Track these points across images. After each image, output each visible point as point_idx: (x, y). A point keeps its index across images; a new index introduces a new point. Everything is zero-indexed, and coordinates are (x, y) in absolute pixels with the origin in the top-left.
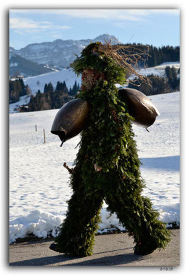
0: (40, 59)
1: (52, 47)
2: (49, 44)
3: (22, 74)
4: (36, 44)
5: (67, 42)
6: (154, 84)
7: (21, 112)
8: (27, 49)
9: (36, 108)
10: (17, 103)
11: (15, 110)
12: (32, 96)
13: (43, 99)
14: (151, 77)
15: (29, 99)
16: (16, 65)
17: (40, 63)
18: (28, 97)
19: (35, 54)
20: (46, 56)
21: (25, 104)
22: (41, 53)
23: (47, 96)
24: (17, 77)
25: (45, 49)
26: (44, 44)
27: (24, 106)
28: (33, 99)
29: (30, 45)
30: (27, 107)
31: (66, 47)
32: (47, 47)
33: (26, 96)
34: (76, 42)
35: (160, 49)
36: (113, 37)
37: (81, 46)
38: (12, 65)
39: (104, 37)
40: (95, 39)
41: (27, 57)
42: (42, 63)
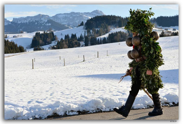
0: (63, 22)
1: (69, 16)
2: (68, 14)
3: (53, 29)
4: (61, 14)
5: (77, 13)
6: (122, 36)
7: (52, 49)
8: (56, 16)
9: (60, 47)
10: (50, 45)
11: (49, 48)
12: (58, 41)
13: (64, 43)
14: (120, 32)
15: (57, 42)
16: (50, 24)
17: (62, 24)
18: (56, 41)
19: (60, 19)
20: (66, 21)
21: (54, 45)
22: (63, 18)
23: (66, 41)
24: (50, 31)
26: (65, 14)
27: (54, 46)
28: (59, 43)
29: (57, 15)
30: (56, 47)
31: (76, 16)
32: (66, 16)
33: (55, 41)
34: (82, 13)
35: (124, 18)
36: (101, 12)
37: (84, 16)
38: (48, 24)
39: (96, 11)
40: (92, 12)
41: (55, 20)
42: (64, 24)
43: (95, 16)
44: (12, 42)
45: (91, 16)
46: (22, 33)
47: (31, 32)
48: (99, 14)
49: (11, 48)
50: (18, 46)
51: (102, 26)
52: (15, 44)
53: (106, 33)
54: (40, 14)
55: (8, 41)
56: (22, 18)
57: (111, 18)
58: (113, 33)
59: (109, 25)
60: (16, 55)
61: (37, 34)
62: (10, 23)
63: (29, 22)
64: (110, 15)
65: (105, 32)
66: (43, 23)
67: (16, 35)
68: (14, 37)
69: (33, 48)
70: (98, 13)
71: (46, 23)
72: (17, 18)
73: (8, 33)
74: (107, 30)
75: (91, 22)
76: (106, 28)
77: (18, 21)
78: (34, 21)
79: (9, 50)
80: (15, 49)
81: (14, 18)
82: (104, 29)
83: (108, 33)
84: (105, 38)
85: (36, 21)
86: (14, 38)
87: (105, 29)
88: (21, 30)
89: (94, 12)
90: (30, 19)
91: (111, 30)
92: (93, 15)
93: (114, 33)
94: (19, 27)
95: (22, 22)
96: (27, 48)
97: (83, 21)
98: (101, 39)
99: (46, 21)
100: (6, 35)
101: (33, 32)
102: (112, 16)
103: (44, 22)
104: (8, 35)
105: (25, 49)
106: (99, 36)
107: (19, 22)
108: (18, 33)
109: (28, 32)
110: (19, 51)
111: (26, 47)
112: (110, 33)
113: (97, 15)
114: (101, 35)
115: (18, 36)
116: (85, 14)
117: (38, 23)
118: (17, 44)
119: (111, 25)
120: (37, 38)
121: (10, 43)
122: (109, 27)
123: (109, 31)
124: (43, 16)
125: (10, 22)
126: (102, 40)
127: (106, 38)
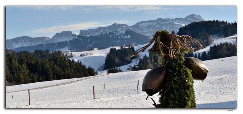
0: (147, 33)
1: (154, 24)
2: (153, 21)
3: (134, 43)
4: (143, 22)
5: (165, 20)
6: (228, 49)
7: (132, 71)
8: (137, 26)
9: (144, 68)
10: (130, 65)
11: (128, 69)
12: (140, 59)
13: (149, 61)
14: (226, 44)
15: (138, 61)
16: (129, 37)
17: (146, 35)
18: (138, 60)
19: (143, 29)
20: (150, 31)
21: (136, 65)
22: (147, 28)
23: (151, 59)
24: (130, 46)
25: (150, 25)
26: (149, 21)
27: (134, 66)
28: (141, 61)
29: (139, 23)
30: (137, 67)
31: (165, 24)
32: (151, 24)
33: (136, 59)
34: (172, 20)
35: (232, 24)
36: (199, 16)
37: (176, 23)
38: (126, 37)
39: (192, 16)
40: (187, 17)
41: (137, 31)
42: (148, 35)
43: (190, 23)
44: (78, 62)
45: (185, 23)
46: (92, 49)
47: (103, 48)
48: (197, 19)
49: (78, 71)
50: (87, 67)
51: (201, 37)
52: (83, 65)
53: (207, 45)
54: (115, 24)
55: (73, 61)
56: (91, 29)
57: (212, 24)
58: (216, 45)
59: (211, 34)
60: (82, 80)
61: (111, 50)
62: (76, 38)
63: (101, 35)
64: (212, 20)
65: (205, 45)
66: (120, 36)
67: (84, 53)
68: (81, 55)
69: (106, 69)
70: (195, 18)
71: (124, 35)
72: (85, 30)
73: (74, 50)
74: (208, 42)
75: (186, 31)
76: (207, 38)
77: (86, 34)
78: (108, 33)
79: (75, 73)
80: (83, 72)
81: (81, 31)
82: (203, 40)
83: (209, 45)
84: (205, 53)
85: (110, 32)
86: (82, 57)
87: (205, 41)
88: (91, 46)
89: (189, 16)
90: (102, 31)
91: (213, 42)
92: (187, 21)
93: (218, 45)
94: (88, 41)
95: (92, 35)
96: (99, 70)
97: (174, 30)
98: (199, 54)
99: (124, 32)
100: (72, 54)
101: (107, 47)
102: (214, 21)
103: (122, 34)
104: (74, 53)
105: (95, 71)
106: (196, 50)
107: (88, 36)
108: (87, 50)
109: (100, 48)
110: (89, 74)
111: (98, 68)
112: (212, 45)
113: (193, 21)
114: (199, 49)
115: (87, 54)
116: (178, 20)
117: (113, 36)
118: (85, 65)
119: (213, 35)
120: (112, 56)
121: (76, 63)
122: (211, 37)
123: (211, 43)
124: (119, 25)
125: (75, 35)
126: (201, 55)
127: (207, 52)
